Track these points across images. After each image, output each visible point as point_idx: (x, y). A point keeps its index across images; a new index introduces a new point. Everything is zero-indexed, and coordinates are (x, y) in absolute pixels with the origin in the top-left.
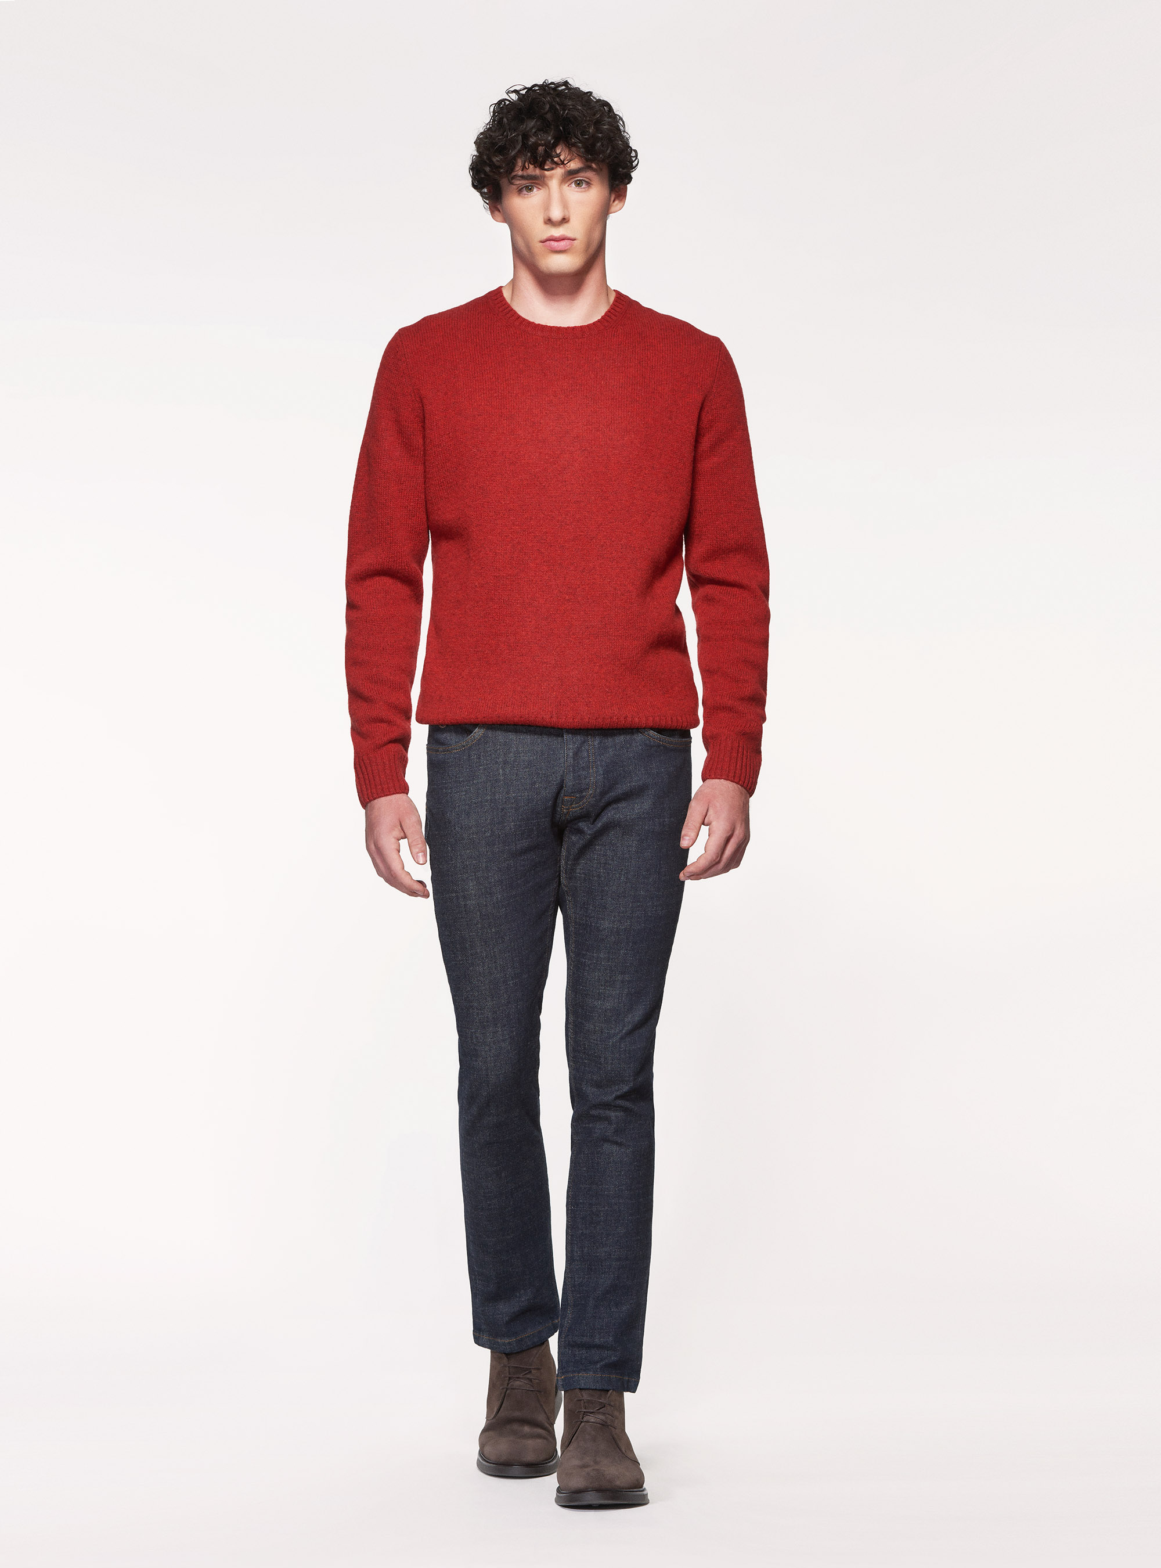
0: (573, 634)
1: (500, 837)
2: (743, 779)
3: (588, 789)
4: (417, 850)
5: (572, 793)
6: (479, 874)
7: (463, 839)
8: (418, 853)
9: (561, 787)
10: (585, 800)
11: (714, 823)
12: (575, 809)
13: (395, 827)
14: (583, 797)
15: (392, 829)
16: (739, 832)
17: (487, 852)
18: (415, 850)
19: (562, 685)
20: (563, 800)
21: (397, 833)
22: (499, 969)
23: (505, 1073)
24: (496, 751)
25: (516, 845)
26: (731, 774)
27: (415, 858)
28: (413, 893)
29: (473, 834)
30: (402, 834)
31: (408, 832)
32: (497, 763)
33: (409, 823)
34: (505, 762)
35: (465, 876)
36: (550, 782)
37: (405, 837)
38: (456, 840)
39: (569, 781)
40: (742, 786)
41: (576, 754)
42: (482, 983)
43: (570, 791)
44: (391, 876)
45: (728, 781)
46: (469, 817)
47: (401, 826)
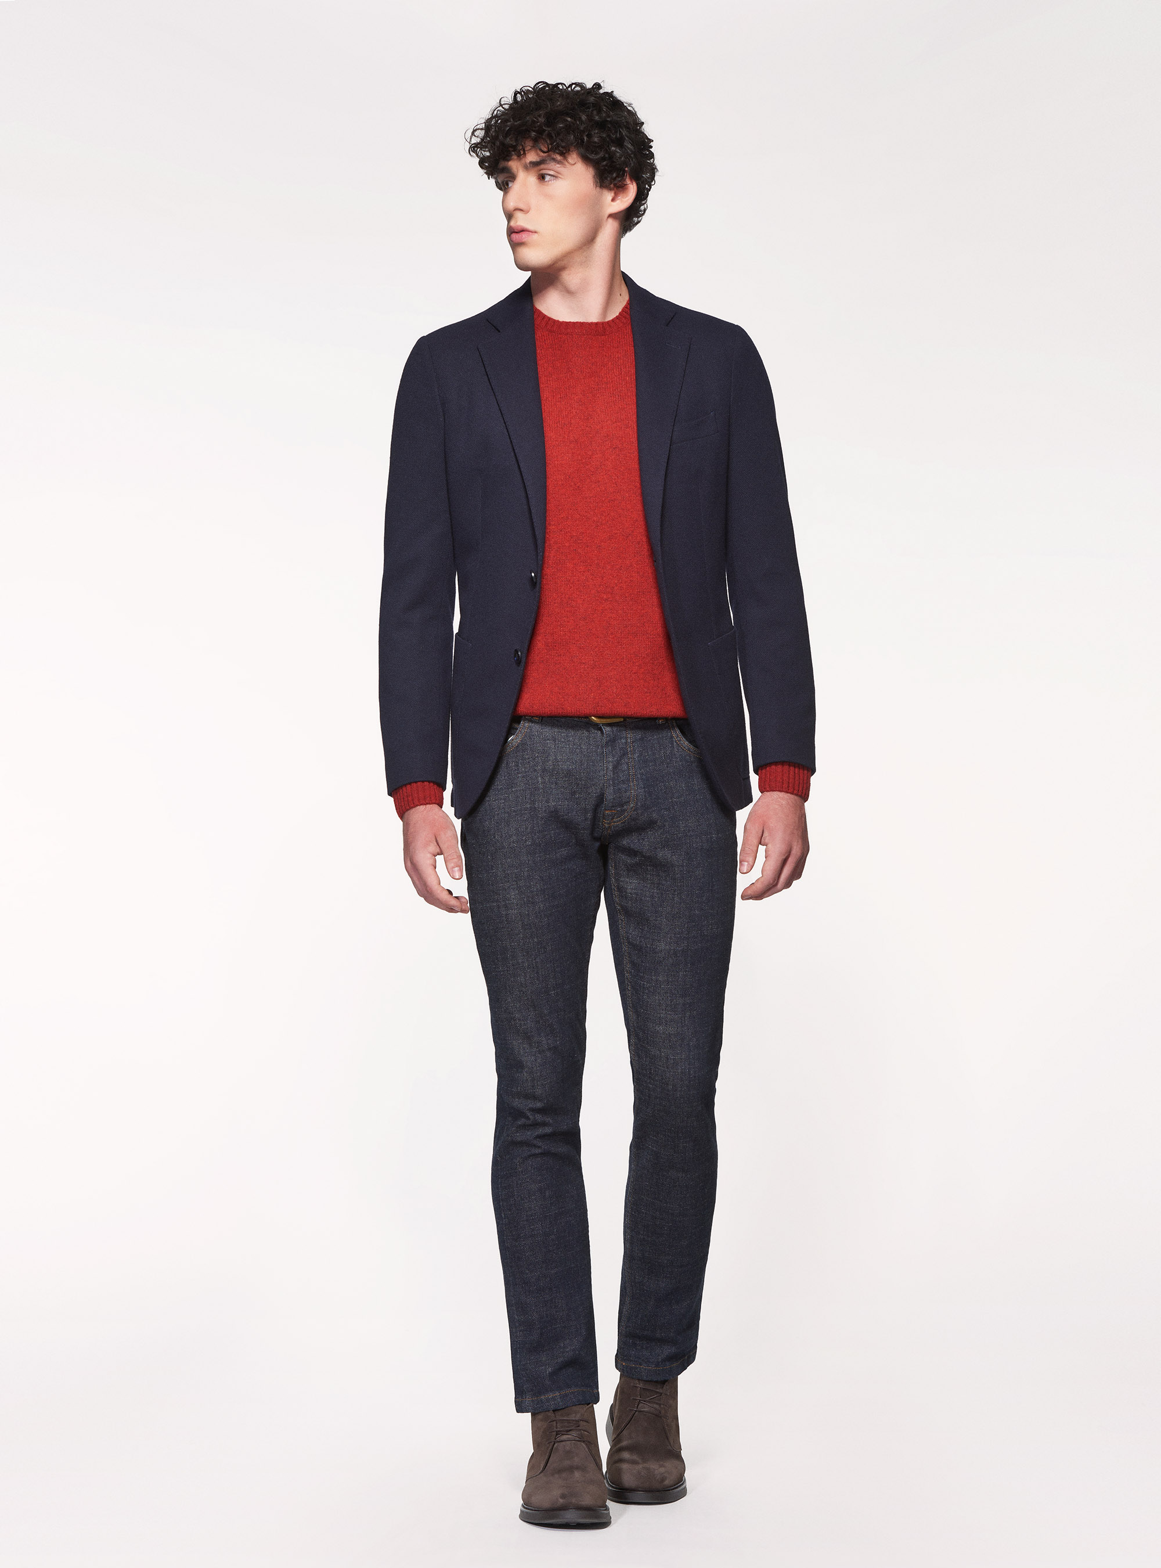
0: (612, 634)
1: (540, 846)
2: (796, 788)
3: (629, 802)
4: (452, 865)
5: (613, 806)
6: (521, 883)
7: (503, 847)
8: (453, 867)
9: (601, 798)
10: (626, 814)
11: (770, 846)
12: (617, 823)
13: (430, 841)
14: (625, 811)
15: (427, 845)
16: (796, 851)
17: (529, 861)
18: (451, 865)
19: (600, 686)
20: (604, 815)
21: (433, 848)
22: (541, 979)
23: (551, 1082)
24: (534, 759)
25: (556, 853)
26: (785, 785)
27: (450, 872)
28: (451, 909)
29: (513, 842)
30: (438, 850)
31: (444, 847)
32: (535, 770)
33: (445, 838)
34: (544, 770)
35: (507, 885)
36: (589, 794)
37: (441, 853)
38: (496, 849)
39: (610, 795)
40: (797, 795)
41: (615, 767)
42: (523, 993)
43: (611, 805)
44: (427, 892)
45: (783, 793)
46: (509, 826)
47: (437, 841)
